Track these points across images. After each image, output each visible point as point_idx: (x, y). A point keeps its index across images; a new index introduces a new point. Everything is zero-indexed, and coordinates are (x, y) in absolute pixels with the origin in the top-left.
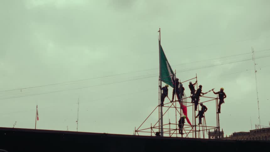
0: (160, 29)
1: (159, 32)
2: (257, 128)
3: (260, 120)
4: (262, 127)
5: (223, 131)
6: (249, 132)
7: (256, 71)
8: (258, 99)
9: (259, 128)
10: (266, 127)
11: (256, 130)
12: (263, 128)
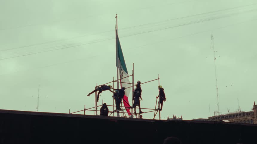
0: (117, 15)
1: (116, 18)
2: (216, 115)
3: (219, 107)
4: (220, 115)
5: (182, 117)
6: (208, 118)
7: (215, 59)
8: (217, 86)
9: (218, 115)
10: (224, 114)
11: (214, 117)
12: (222, 115)
